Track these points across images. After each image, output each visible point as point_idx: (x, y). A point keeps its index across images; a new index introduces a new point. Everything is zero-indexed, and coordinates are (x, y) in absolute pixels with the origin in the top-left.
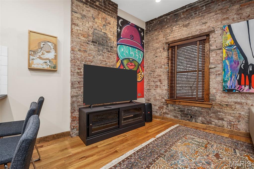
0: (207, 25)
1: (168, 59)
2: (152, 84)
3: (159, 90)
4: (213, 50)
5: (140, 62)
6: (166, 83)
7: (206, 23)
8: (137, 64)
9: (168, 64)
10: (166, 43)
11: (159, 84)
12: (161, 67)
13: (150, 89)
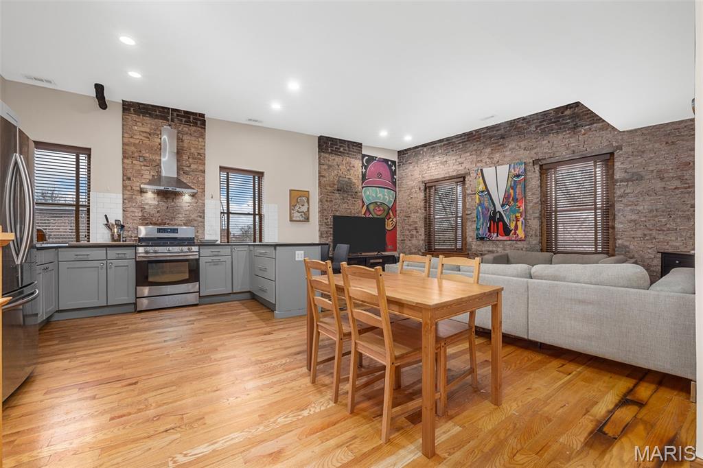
0: (464, 165)
1: (425, 202)
2: (407, 232)
3: (414, 241)
4: (469, 195)
5: (390, 206)
6: (422, 231)
7: (463, 163)
8: (386, 208)
9: (426, 208)
10: (423, 182)
11: (414, 232)
12: (417, 212)
13: (404, 240)
